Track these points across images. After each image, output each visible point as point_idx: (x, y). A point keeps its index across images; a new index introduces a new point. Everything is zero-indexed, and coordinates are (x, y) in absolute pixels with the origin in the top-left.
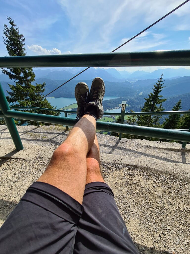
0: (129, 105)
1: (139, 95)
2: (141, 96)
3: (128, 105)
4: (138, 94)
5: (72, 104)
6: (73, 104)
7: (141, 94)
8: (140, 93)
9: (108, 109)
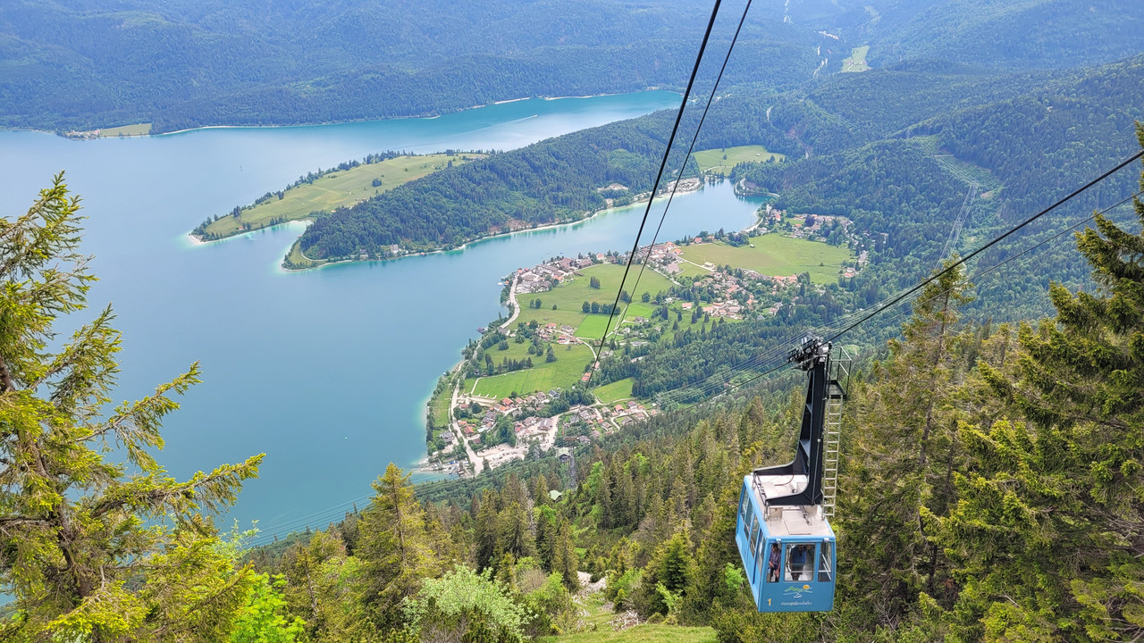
0: (778, 157)
1: (844, 70)
2: (856, 78)
3: (768, 156)
4: (836, 63)
5: (311, 179)
6: (321, 174)
7: (857, 63)
8: (846, 52)
9: (611, 195)
